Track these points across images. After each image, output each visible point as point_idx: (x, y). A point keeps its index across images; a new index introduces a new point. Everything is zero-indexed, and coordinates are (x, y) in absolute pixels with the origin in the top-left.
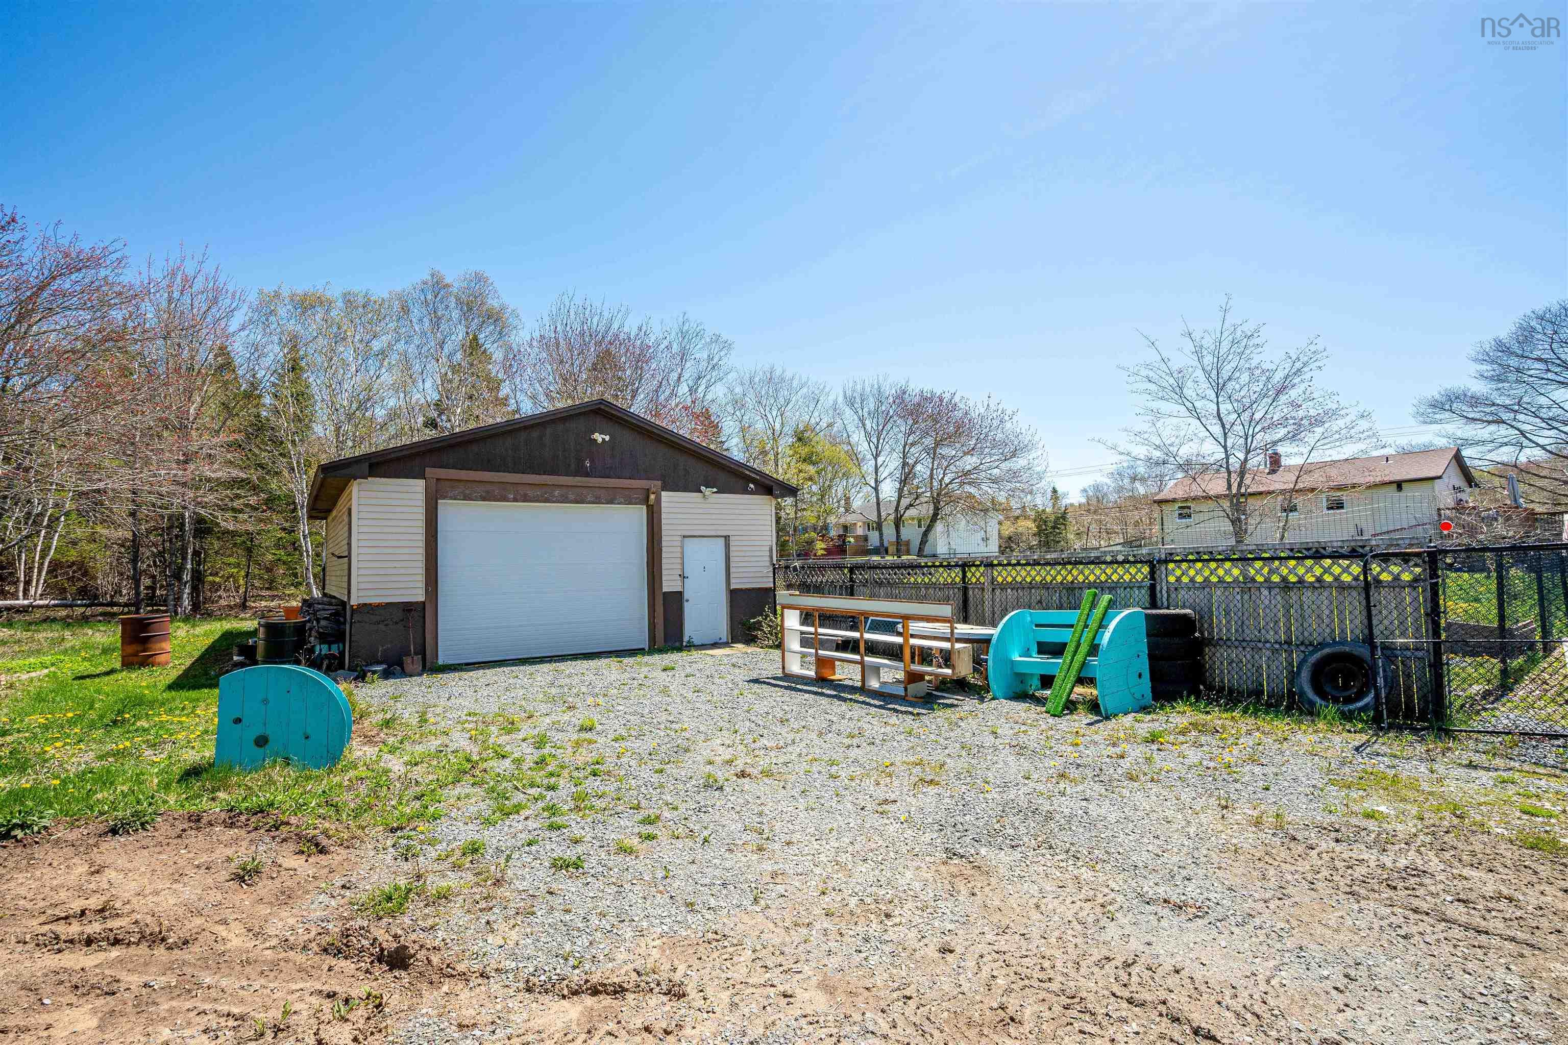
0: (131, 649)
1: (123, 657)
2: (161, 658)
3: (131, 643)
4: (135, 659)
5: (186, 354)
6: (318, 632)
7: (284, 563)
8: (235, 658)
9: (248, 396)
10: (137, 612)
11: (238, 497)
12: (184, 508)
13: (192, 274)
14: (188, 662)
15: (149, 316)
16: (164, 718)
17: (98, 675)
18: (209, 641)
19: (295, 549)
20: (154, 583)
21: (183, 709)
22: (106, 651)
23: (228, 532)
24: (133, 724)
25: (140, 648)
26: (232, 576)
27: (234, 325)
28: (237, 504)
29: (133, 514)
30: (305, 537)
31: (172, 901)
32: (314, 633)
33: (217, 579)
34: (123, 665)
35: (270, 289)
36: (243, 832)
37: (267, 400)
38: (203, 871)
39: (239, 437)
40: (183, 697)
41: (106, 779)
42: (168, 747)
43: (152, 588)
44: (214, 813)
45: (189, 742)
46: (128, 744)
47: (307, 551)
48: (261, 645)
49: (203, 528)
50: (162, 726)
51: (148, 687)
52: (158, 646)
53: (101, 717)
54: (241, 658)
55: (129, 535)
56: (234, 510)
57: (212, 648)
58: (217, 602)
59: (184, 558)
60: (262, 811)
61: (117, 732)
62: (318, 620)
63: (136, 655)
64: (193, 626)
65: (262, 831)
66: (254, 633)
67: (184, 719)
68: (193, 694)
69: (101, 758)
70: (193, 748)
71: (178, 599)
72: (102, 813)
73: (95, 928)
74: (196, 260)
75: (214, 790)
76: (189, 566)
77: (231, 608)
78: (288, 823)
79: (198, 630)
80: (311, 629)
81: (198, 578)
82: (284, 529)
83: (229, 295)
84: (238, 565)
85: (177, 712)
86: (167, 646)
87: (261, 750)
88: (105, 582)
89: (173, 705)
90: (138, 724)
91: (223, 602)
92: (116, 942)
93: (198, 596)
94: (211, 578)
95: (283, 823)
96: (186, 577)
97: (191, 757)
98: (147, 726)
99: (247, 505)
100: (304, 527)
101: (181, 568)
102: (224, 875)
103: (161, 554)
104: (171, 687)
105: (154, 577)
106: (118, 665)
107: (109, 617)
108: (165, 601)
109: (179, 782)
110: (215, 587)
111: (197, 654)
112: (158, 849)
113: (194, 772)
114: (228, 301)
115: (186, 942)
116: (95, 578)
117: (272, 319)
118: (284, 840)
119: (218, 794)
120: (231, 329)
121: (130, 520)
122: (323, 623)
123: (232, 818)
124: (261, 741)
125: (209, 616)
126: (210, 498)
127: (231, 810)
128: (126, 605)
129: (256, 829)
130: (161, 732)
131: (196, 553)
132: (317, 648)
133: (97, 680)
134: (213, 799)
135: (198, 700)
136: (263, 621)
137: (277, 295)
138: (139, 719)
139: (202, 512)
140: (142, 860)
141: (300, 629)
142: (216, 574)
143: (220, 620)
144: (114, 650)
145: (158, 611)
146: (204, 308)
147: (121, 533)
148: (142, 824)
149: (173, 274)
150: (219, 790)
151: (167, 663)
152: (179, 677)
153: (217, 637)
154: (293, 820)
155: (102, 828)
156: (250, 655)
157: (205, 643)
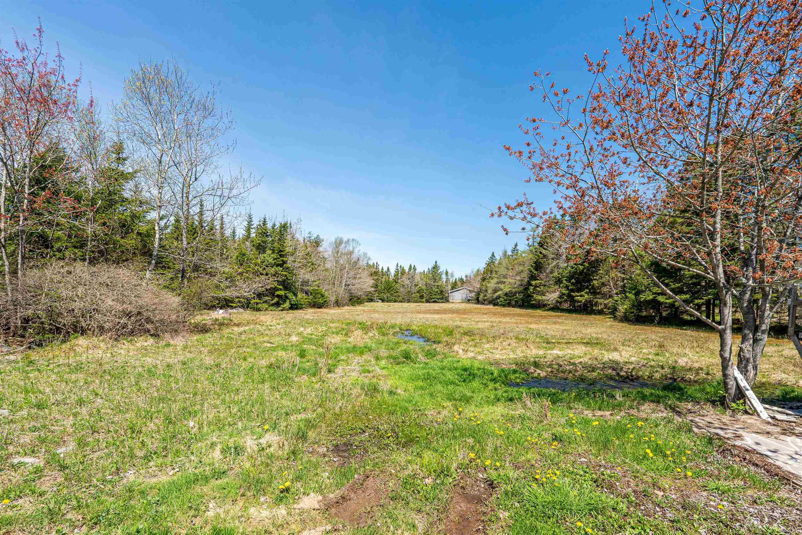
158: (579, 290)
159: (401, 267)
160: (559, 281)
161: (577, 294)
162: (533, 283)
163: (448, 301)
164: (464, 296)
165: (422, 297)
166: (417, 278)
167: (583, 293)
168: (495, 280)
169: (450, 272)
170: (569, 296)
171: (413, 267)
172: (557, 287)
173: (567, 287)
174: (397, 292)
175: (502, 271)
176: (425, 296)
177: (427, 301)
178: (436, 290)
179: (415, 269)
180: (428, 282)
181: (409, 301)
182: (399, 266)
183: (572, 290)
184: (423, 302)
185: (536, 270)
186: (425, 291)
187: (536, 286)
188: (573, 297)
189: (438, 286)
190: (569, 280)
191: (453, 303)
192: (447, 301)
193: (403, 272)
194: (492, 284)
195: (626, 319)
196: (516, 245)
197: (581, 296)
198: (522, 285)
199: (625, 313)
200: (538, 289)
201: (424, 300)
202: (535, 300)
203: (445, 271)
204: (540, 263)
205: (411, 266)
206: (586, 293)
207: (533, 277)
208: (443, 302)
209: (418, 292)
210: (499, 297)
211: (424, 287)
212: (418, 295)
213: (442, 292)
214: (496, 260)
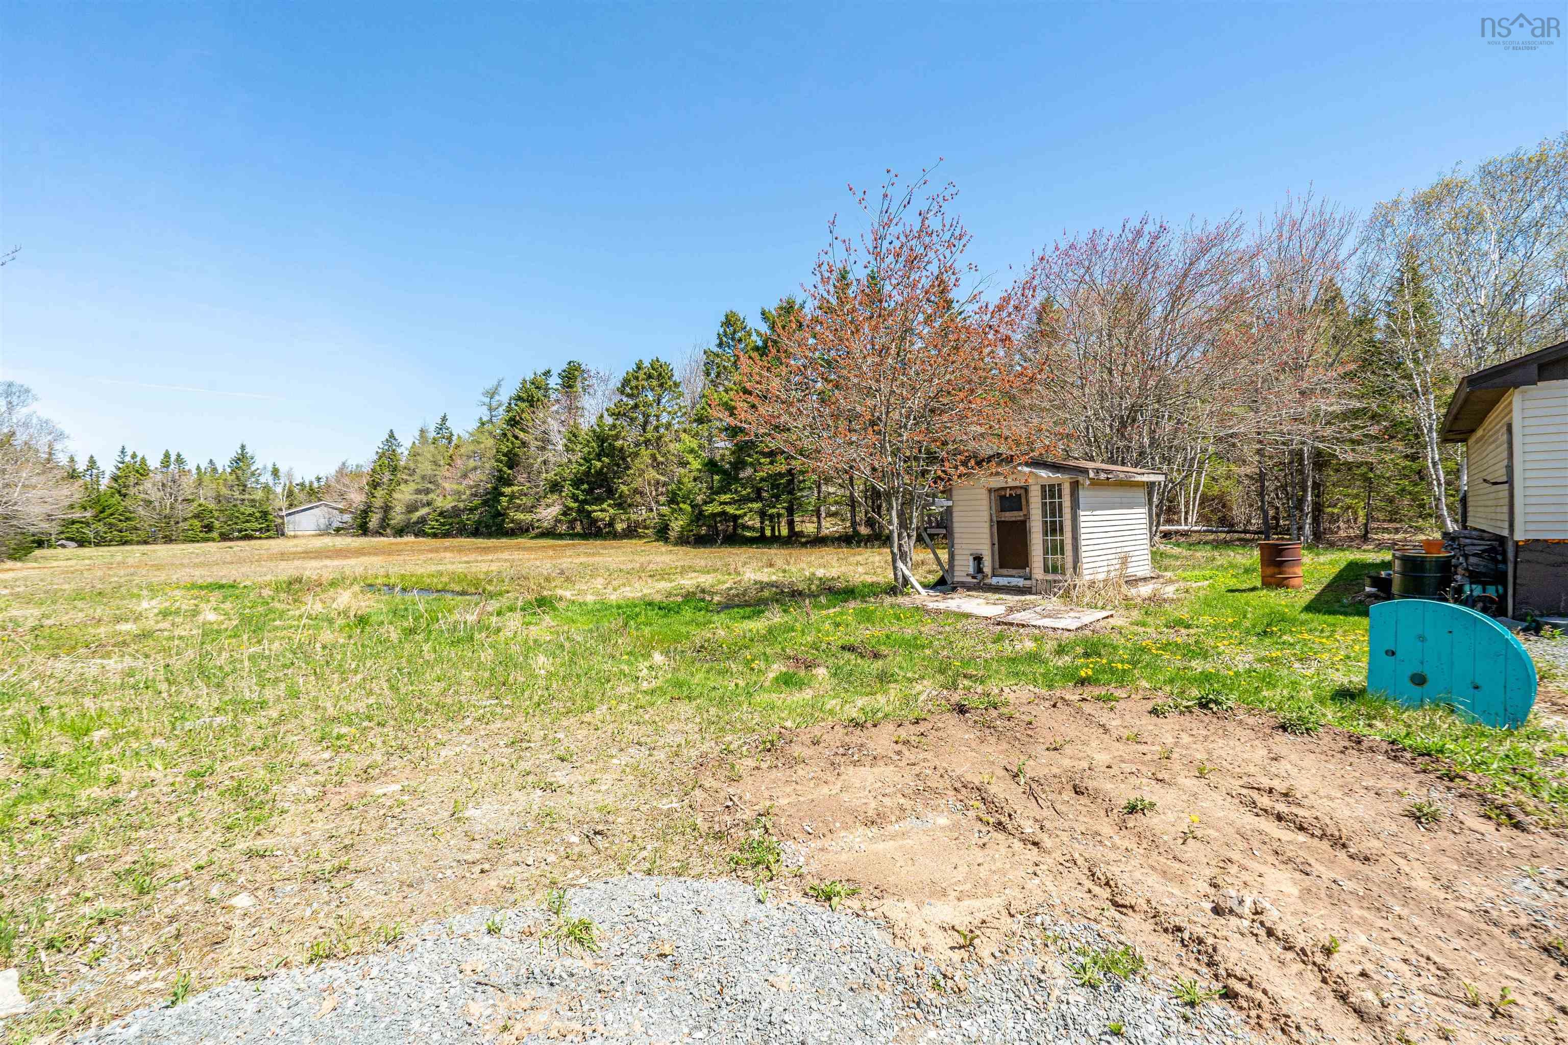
0: (1270, 571)
1: (1263, 578)
2: (1295, 582)
3: (1269, 566)
4: (1272, 580)
5: (1298, 295)
6: (1466, 569)
7: (1410, 494)
8: (1368, 589)
9: (1360, 322)
10: (1267, 538)
11: (1355, 427)
12: (1303, 443)
13: (1300, 217)
14: (1319, 588)
15: (1262, 270)
16: (1306, 636)
17: (1244, 591)
18: (1336, 570)
19: (1422, 479)
20: (1277, 513)
21: (1322, 631)
22: (1247, 571)
23: (1347, 463)
24: (1280, 637)
25: (1276, 570)
26: (1349, 507)
27: (1343, 253)
28: (1356, 435)
29: (1259, 452)
30: (1434, 464)
31: (1347, 813)
32: (1460, 570)
33: (1336, 511)
34: (1264, 583)
35: (1386, 200)
36: (1408, 770)
37: (1382, 321)
38: (1372, 794)
39: (1353, 367)
40: (1319, 620)
41: (1269, 680)
42: (1314, 664)
43: (1276, 518)
44: (1374, 740)
45: (1333, 664)
46: (1279, 653)
47: (1438, 480)
48: (1397, 579)
49: (1321, 461)
50: (1305, 643)
51: (1287, 606)
52: (1291, 570)
53: (1254, 626)
54: (1374, 590)
55: (1258, 471)
56: (1353, 442)
57: (1339, 577)
58: (1336, 533)
59: (1305, 490)
60: (1429, 755)
61: (1267, 641)
62: (1466, 556)
63: (1272, 576)
64: (1318, 555)
65: (1432, 776)
66: (1386, 565)
67: (1324, 640)
68: (1330, 619)
69: (1261, 660)
70: (1337, 670)
71: (1300, 528)
72: (1271, 710)
73: (1281, 807)
74: (1302, 201)
75: (1369, 717)
76: (1309, 499)
77: (1351, 539)
78: (1464, 778)
79: (1322, 559)
80: (1456, 567)
81: (1318, 508)
82: (1406, 456)
83: (1337, 222)
84: (1356, 496)
85: (1317, 634)
86: (1299, 571)
87: (1419, 688)
88: (1239, 512)
89: (1312, 626)
90: (1285, 637)
91: (1342, 534)
92: (1301, 828)
93: (1318, 525)
94: (1330, 510)
95: (1458, 776)
96: (1308, 508)
97: (1340, 678)
98: (1292, 641)
99: (1366, 436)
100: (1433, 453)
101: (1301, 501)
102: (1396, 808)
103: (1284, 487)
104: (1308, 608)
105: (1277, 508)
106: (1259, 584)
107: (1245, 543)
108: (1288, 530)
109: (1333, 699)
110: (1334, 519)
111: (1326, 581)
112: (1323, 757)
113: (1344, 695)
114: (1336, 230)
115: (1367, 859)
116: (1231, 509)
117: (1388, 231)
118: (1462, 796)
119: (1374, 722)
120: (1340, 258)
121: (1257, 458)
122: (1472, 560)
123: (1395, 750)
124: (1419, 680)
125: (1332, 545)
126: (1328, 432)
127: (1393, 743)
128: (1255, 533)
129: (1424, 771)
130: (1305, 649)
131: (1316, 486)
132: (1467, 588)
133: (1245, 595)
134: (1370, 726)
135: (1334, 625)
136: (1398, 554)
137: (1396, 203)
138: (1285, 634)
139: (1321, 445)
140: (1309, 761)
141: (1446, 567)
142: (1335, 506)
143: (1343, 550)
144: (1254, 570)
145: (1282, 539)
146: (1312, 244)
147: (1249, 470)
148: (1307, 729)
149: (1281, 225)
150: (1375, 718)
151: (1300, 587)
152: (1312, 601)
153: (1342, 566)
154: (1471, 776)
155: (1272, 722)
156: (1384, 589)
157: (1331, 572)
158: (599, 500)
159: (134, 456)
160: (555, 487)
161: (595, 507)
162: (507, 490)
163: (283, 535)
164: (323, 522)
165: (209, 528)
166: (188, 483)
167: (605, 506)
168: (412, 486)
169: (283, 469)
170: (580, 511)
171: (173, 457)
172: (555, 497)
173: (575, 498)
174: (128, 519)
175: (426, 467)
176: (217, 524)
177: (224, 537)
178: (249, 510)
179: (179, 460)
180: (225, 491)
181: (168, 540)
182: (129, 453)
183: (585, 502)
184: (213, 540)
185: (510, 468)
186: (216, 514)
187: (512, 497)
188: (589, 513)
189: (253, 500)
190: (576, 483)
191: (295, 537)
192: (280, 532)
193: (142, 471)
194: (405, 494)
195: (682, 541)
196: (444, 419)
197: (602, 510)
198: (476, 496)
199: (681, 532)
200: (518, 501)
201: (215, 535)
202: (512, 521)
203: (270, 468)
204: (516, 455)
205: (167, 455)
206: (609, 505)
207: (503, 480)
208: (270, 537)
209: (196, 516)
210: (423, 520)
211: (212, 506)
212: (196, 523)
213: (265, 514)
214: (399, 445)
